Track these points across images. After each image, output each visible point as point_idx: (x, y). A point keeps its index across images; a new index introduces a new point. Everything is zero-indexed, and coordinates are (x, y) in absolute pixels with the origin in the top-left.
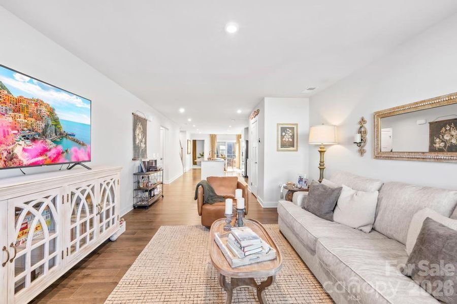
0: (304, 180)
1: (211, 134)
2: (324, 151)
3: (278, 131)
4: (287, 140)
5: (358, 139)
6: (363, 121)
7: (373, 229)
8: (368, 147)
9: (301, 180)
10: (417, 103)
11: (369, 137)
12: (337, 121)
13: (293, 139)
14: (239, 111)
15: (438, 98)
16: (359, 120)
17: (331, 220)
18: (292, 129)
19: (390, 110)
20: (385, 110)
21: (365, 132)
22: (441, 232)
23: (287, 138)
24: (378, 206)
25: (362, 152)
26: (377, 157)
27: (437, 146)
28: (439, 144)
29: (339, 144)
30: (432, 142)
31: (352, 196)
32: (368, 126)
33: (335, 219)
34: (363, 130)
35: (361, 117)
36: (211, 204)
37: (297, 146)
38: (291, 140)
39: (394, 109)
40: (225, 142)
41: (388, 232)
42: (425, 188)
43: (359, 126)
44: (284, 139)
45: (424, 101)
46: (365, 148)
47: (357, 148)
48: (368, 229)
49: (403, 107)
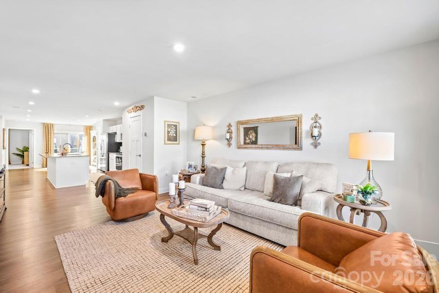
0: (193, 167)
1: (44, 122)
2: (205, 145)
3: (165, 127)
4: (172, 135)
5: (228, 136)
6: (230, 126)
7: (245, 188)
8: (233, 142)
9: (190, 166)
10: (259, 119)
11: (234, 135)
12: (213, 123)
13: (176, 134)
14: (117, 104)
15: (267, 118)
16: (227, 124)
17: (222, 188)
18: (176, 126)
19: (246, 121)
20: (243, 121)
21: (232, 132)
22: (282, 178)
23: (172, 134)
24: (246, 175)
25: (229, 145)
26: (239, 148)
27: (247, 141)
28: (248, 141)
29: (214, 139)
30: (245, 139)
31: (233, 171)
32: (233, 129)
33: (224, 187)
34: (230, 131)
35: (229, 123)
36: (125, 196)
37: (179, 140)
38: (175, 135)
39: (248, 120)
40: (67, 134)
41: (253, 187)
42: (265, 162)
43: (228, 128)
44: (170, 134)
45: (262, 119)
46: (231, 142)
47: (226, 142)
48: (243, 188)
49: (253, 120)
